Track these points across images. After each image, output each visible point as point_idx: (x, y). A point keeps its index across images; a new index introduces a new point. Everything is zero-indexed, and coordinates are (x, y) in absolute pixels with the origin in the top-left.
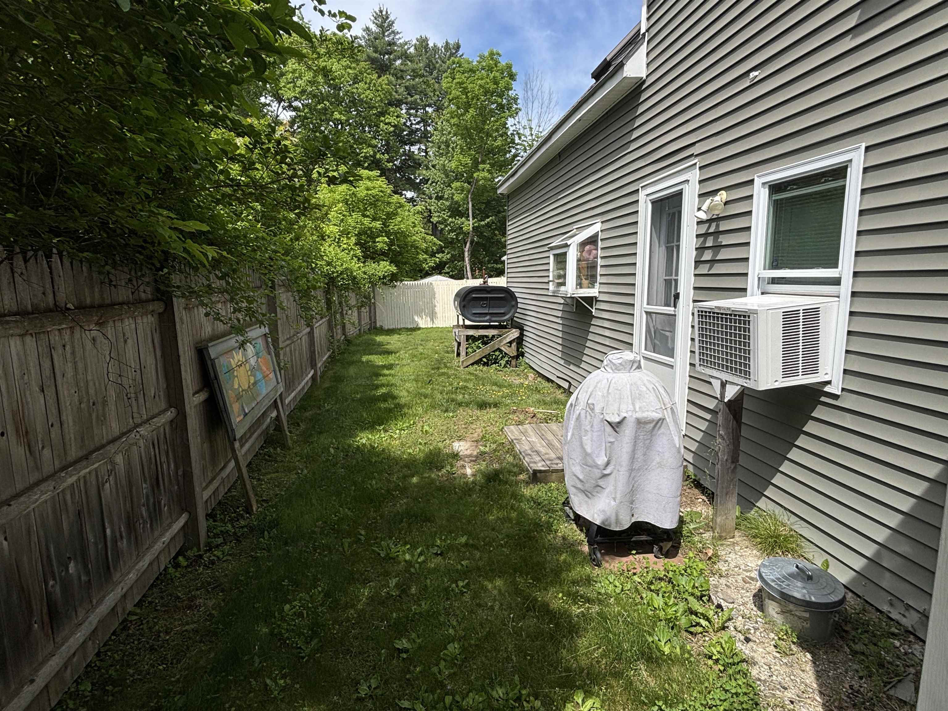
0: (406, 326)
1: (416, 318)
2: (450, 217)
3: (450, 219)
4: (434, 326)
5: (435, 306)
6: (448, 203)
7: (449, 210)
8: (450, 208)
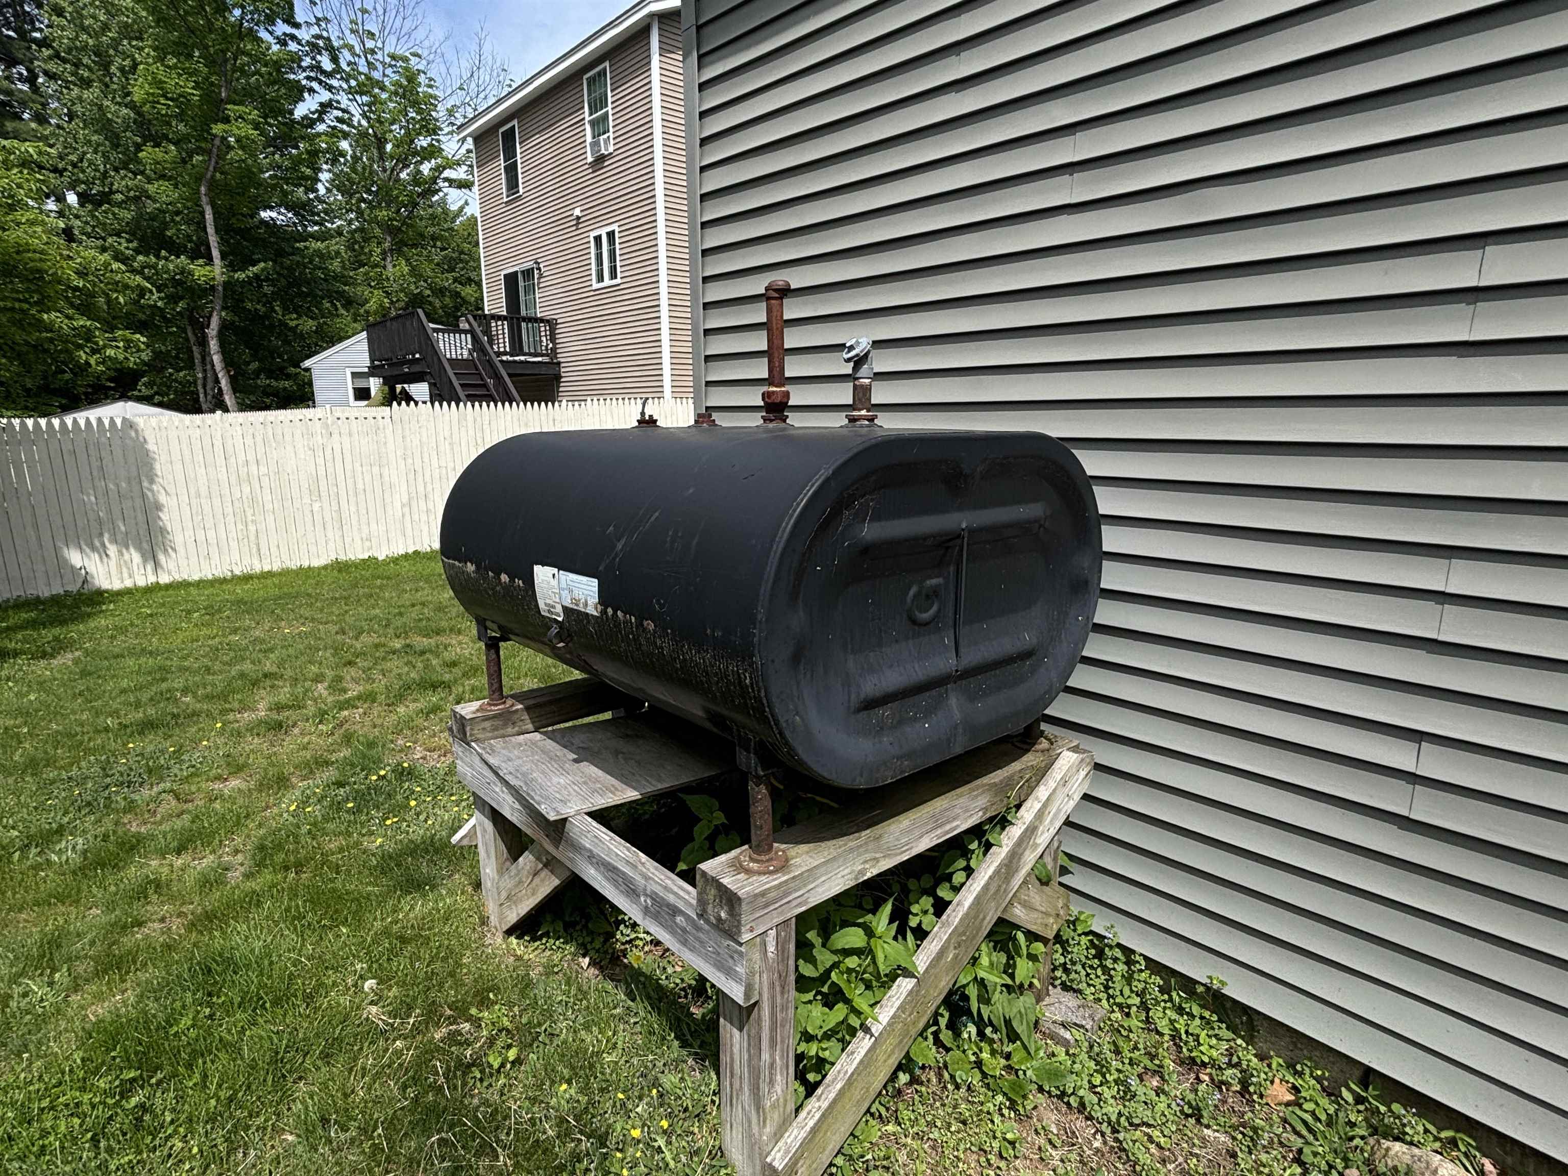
0: (31, 592)
1: (75, 558)
2: (137, 251)
3: (140, 258)
4: (164, 579)
5: (158, 507)
6: (127, 215)
7: (133, 234)
8: (134, 230)
